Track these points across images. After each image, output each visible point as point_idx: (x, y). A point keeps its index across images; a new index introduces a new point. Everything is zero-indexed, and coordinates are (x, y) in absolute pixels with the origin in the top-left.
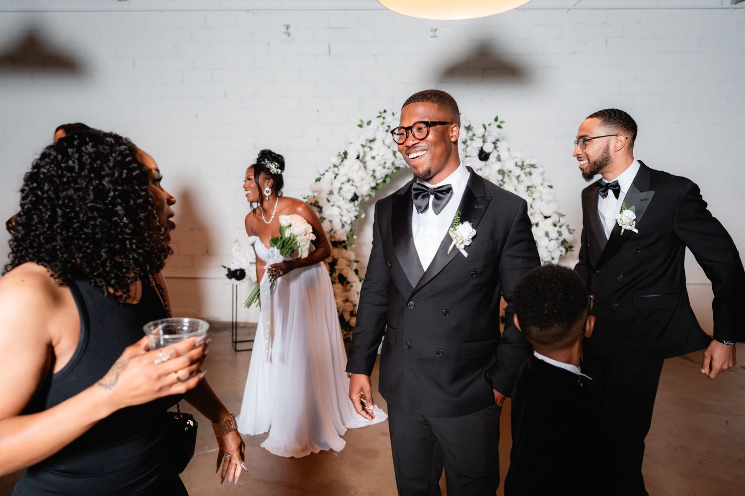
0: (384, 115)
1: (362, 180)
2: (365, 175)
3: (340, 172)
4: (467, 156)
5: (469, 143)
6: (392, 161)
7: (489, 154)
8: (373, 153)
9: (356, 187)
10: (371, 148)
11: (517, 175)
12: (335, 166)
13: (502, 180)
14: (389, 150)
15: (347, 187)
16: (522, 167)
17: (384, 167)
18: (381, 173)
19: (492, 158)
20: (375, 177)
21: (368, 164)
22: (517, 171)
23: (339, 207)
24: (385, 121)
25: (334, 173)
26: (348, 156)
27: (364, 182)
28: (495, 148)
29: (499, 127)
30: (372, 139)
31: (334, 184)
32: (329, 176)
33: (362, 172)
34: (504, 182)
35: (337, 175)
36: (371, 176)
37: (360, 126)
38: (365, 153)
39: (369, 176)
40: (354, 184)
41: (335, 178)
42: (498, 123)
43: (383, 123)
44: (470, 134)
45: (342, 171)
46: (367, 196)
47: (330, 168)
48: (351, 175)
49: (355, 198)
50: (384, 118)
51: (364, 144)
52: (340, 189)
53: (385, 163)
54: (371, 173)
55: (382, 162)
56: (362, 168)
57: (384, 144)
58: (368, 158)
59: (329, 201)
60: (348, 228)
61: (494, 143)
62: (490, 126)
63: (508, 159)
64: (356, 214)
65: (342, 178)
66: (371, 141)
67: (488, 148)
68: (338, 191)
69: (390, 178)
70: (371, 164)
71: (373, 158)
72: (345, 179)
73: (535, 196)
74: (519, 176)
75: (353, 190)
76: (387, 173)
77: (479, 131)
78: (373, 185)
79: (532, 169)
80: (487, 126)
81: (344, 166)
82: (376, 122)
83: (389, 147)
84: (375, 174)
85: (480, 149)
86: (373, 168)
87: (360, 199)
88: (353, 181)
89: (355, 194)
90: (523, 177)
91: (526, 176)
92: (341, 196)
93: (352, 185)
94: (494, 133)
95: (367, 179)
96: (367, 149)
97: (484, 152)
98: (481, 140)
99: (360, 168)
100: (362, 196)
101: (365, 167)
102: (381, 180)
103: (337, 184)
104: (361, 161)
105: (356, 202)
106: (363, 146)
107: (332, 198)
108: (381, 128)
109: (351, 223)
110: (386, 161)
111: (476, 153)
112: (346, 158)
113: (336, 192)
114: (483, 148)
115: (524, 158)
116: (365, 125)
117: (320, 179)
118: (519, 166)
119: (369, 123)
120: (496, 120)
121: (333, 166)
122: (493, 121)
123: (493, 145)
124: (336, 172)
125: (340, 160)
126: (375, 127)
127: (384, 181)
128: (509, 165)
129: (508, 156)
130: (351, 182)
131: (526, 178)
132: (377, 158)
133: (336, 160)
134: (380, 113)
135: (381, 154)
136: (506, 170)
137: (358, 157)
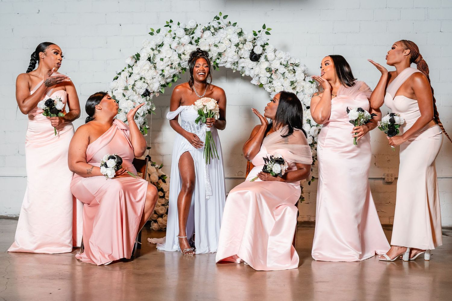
0: (170, 24)
1: (153, 78)
2: (155, 74)
3: (133, 72)
4: (241, 58)
5: (241, 46)
6: (178, 62)
7: (260, 56)
8: (161, 56)
9: (147, 83)
10: (159, 51)
11: (282, 72)
12: (129, 66)
13: (270, 77)
14: (175, 53)
15: (139, 84)
16: (286, 66)
17: (171, 68)
18: (168, 72)
19: (262, 59)
20: (164, 76)
21: (157, 65)
22: (282, 69)
23: (133, 101)
24: (171, 29)
25: (129, 72)
26: (140, 58)
27: (155, 80)
28: (264, 50)
29: (267, 33)
30: (160, 43)
31: (128, 81)
32: (126, 74)
33: (152, 72)
34: (272, 79)
35: (131, 73)
36: (161, 75)
37: (152, 34)
38: (154, 55)
39: (158, 75)
40: (145, 81)
41: (130, 76)
42: (266, 30)
43: (170, 31)
44: (242, 38)
45: (135, 70)
46: (158, 92)
47: (125, 68)
48: (143, 74)
49: (147, 93)
50: (170, 27)
51: (154, 48)
52: (134, 85)
53: (172, 64)
54: (160, 72)
55: (169, 63)
56: (153, 68)
57: (171, 48)
58: (157, 60)
59: (124, 96)
60: (141, 120)
61: (263, 46)
62: (260, 33)
63: (274, 59)
64: (149, 108)
65: (135, 77)
66: (160, 46)
67: (258, 50)
68: (132, 87)
69: (178, 77)
70: (160, 65)
71: (162, 59)
72: (138, 77)
73: (298, 89)
74: (284, 73)
75: (145, 86)
76: (174, 73)
77: (249, 36)
78: (163, 83)
79: (295, 68)
80: (257, 33)
81: (137, 66)
82: (164, 30)
83: (175, 51)
84: (163, 74)
85: (251, 51)
86: (162, 68)
87: (152, 95)
88: (144, 79)
89: (147, 90)
90: (287, 74)
91: (289, 72)
92: (134, 91)
93: (144, 82)
94: (263, 38)
95: (157, 78)
96: (156, 52)
97: (255, 54)
98: (251, 44)
99: (150, 68)
100: (154, 92)
101: (155, 67)
102: (171, 79)
103: (131, 81)
104: (152, 63)
105: (148, 97)
106: (153, 49)
107: (128, 93)
108: (169, 35)
109: (143, 115)
110: (172, 62)
111: (247, 55)
112: (139, 59)
113: (130, 88)
114: (254, 50)
115: (288, 58)
116: (155, 33)
117: (118, 77)
118: (283, 65)
119: (158, 31)
120: (264, 27)
121: (128, 66)
122: (262, 29)
123: (262, 48)
124: (131, 71)
125: (134, 60)
126: (164, 35)
127: (173, 81)
128: (275, 65)
129: (273, 56)
130: (143, 80)
131: (290, 75)
132: (165, 60)
133: (131, 62)
134: (167, 22)
135: (168, 56)
136: (273, 69)
137: (149, 59)
